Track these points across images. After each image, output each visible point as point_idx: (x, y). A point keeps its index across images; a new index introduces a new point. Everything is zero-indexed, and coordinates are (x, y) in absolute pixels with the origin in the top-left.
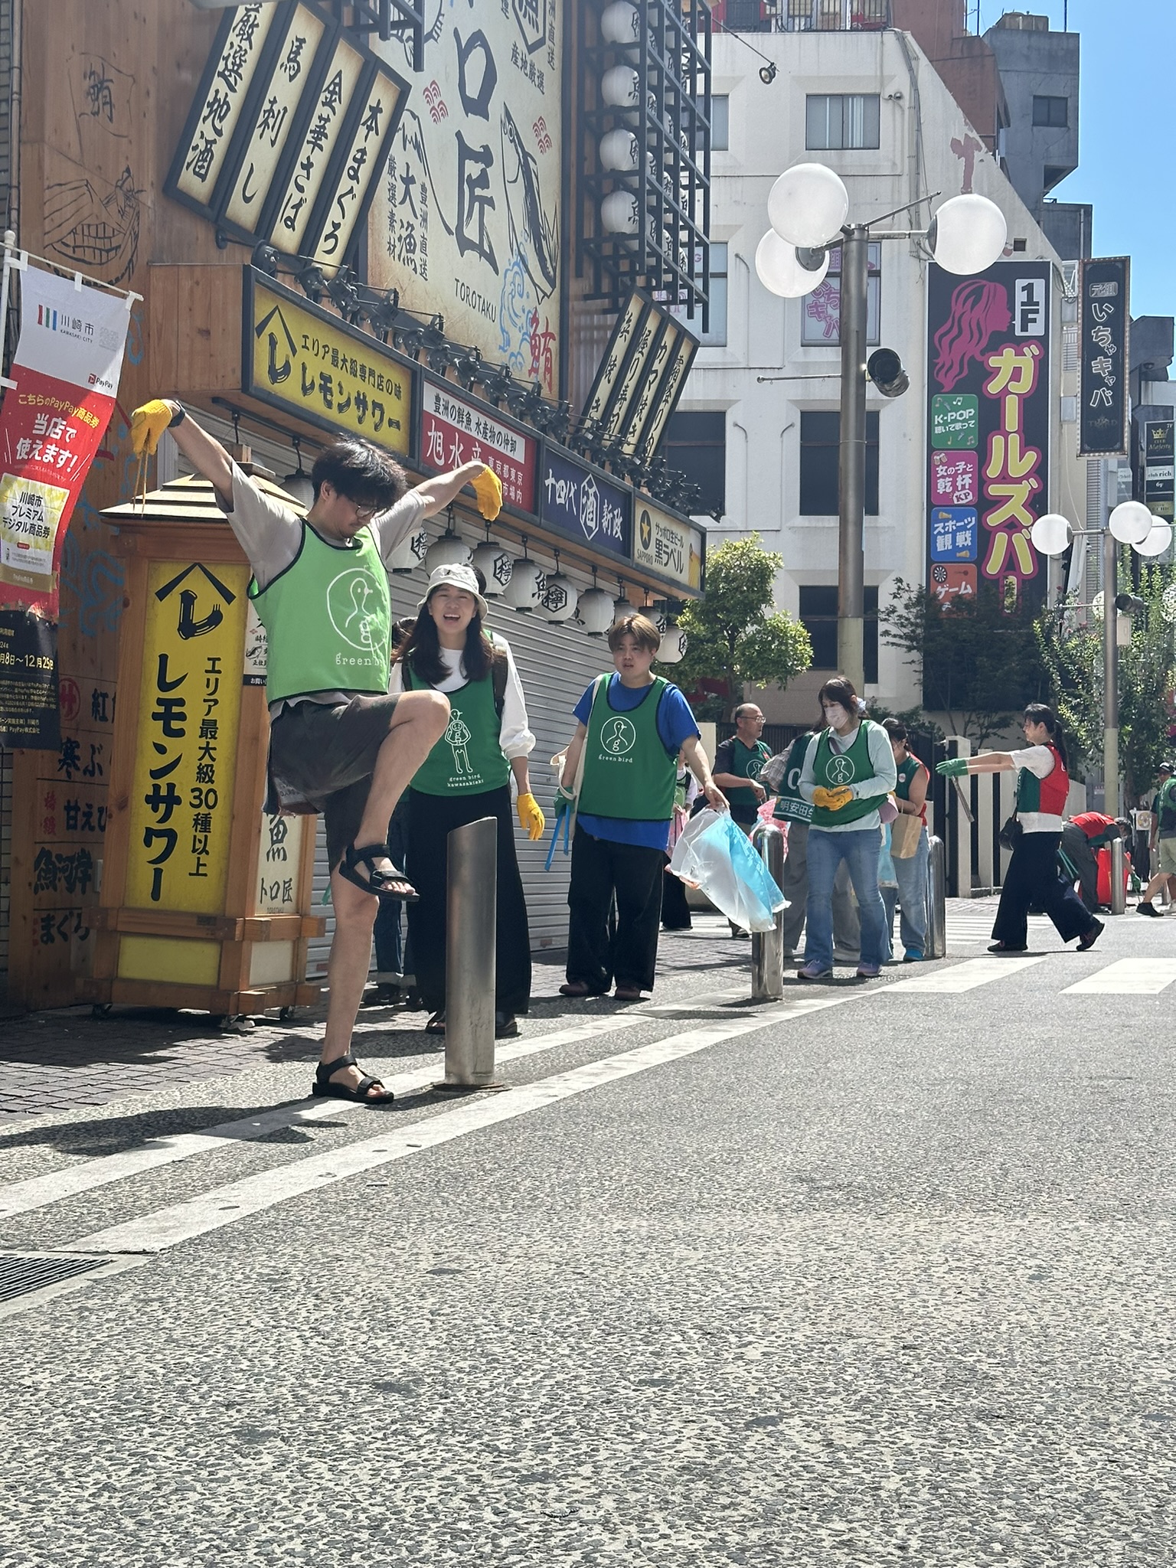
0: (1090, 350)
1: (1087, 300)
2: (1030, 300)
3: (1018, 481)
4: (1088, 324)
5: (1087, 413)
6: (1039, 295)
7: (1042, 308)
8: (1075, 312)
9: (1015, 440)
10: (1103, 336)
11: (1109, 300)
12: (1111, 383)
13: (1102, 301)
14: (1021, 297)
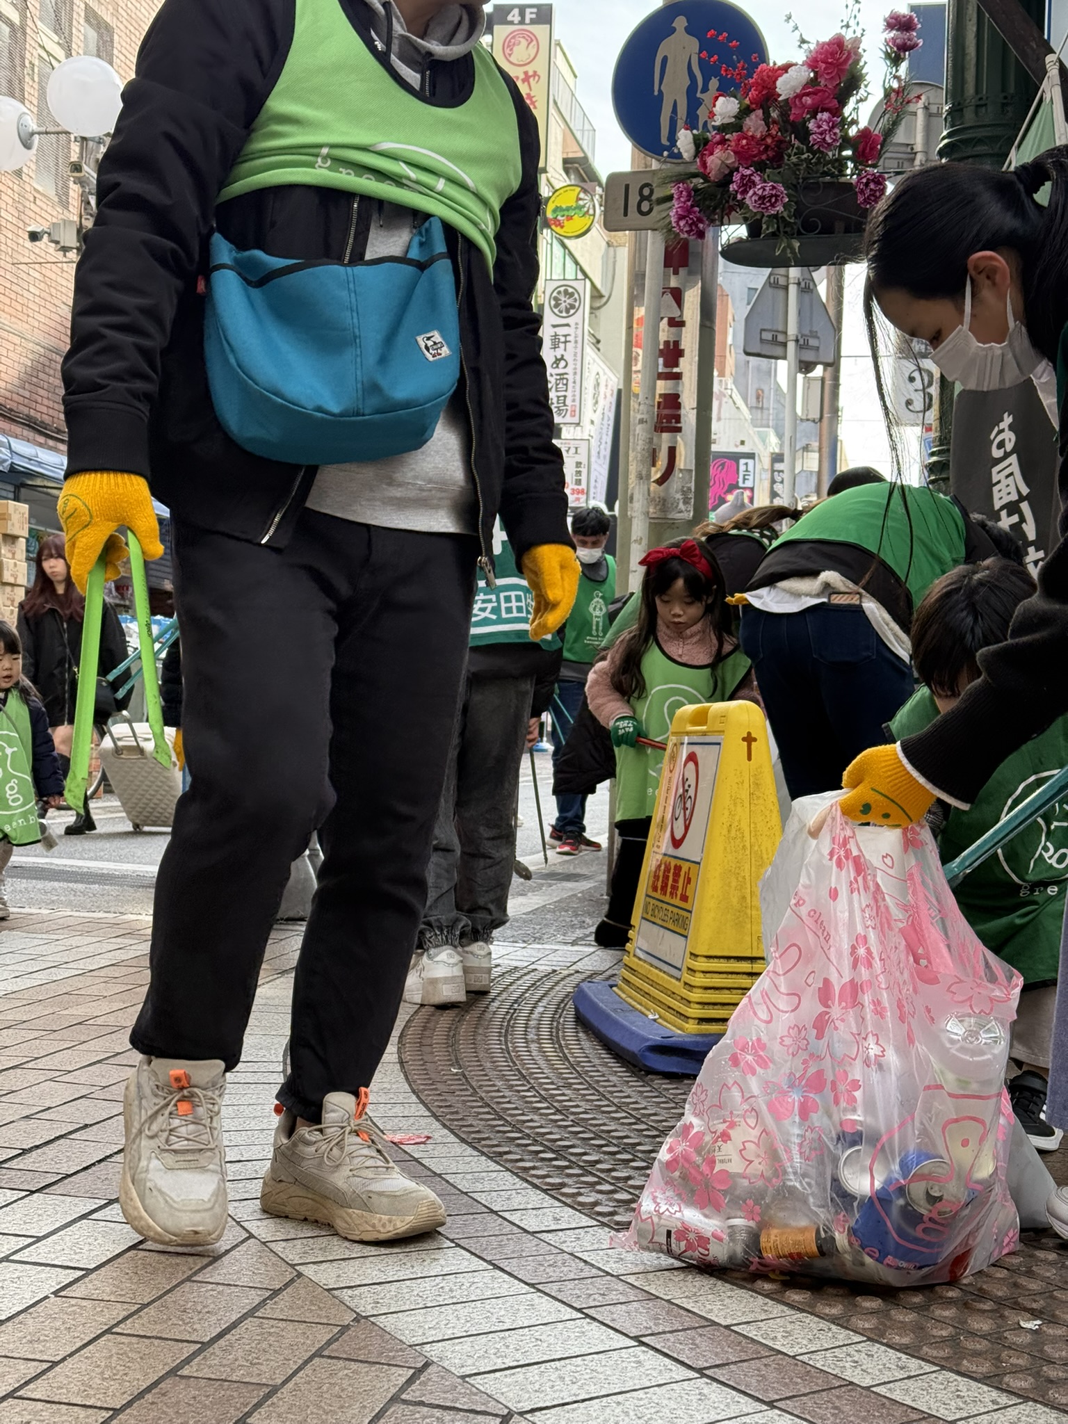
1: (773, 471)
2: (747, 470)
4: (773, 482)
7: (752, 474)
11: (782, 471)
14: (742, 468)
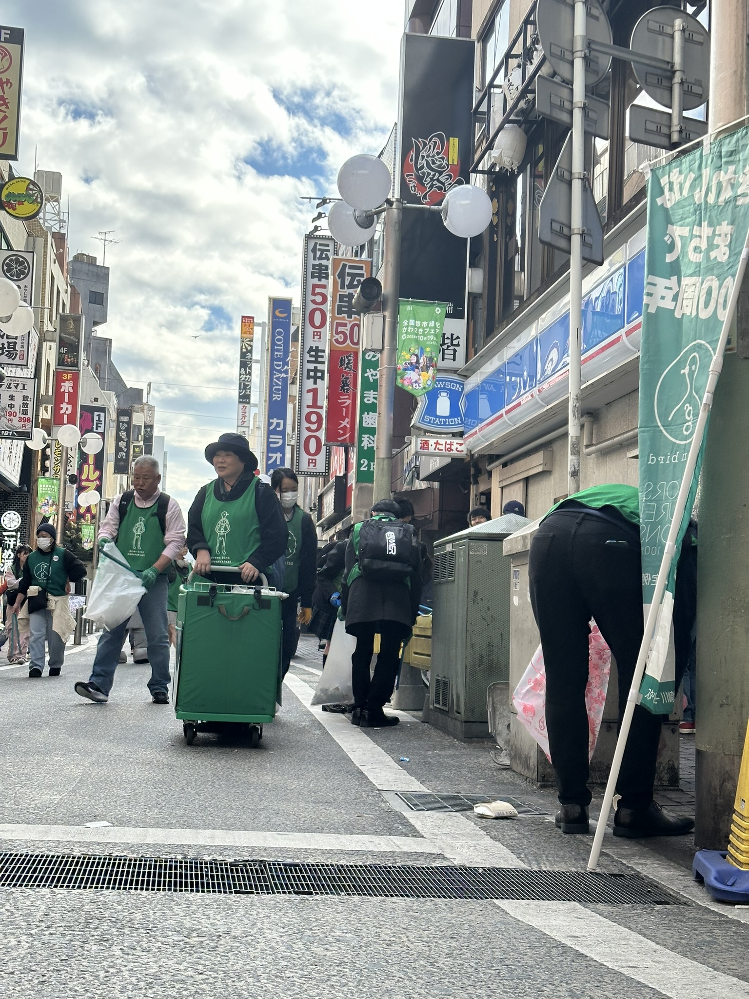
0: (118, 439)
1: (118, 422)
2: (99, 420)
3: (92, 481)
4: (118, 430)
5: (117, 460)
6: (102, 419)
7: (103, 422)
8: (115, 424)
9: (92, 467)
10: (123, 434)
11: (125, 422)
12: (125, 450)
13: (123, 422)
14: (96, 418)
